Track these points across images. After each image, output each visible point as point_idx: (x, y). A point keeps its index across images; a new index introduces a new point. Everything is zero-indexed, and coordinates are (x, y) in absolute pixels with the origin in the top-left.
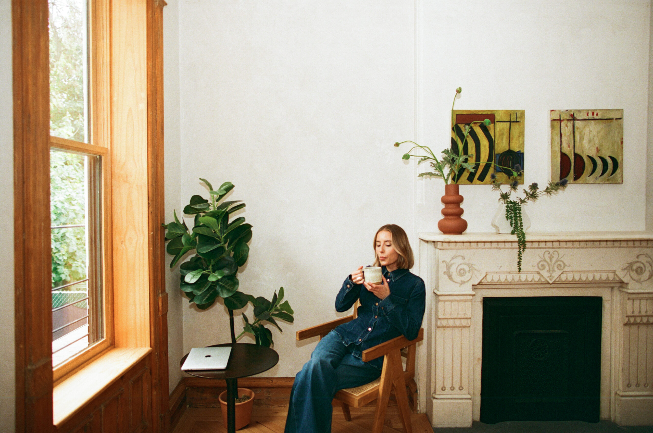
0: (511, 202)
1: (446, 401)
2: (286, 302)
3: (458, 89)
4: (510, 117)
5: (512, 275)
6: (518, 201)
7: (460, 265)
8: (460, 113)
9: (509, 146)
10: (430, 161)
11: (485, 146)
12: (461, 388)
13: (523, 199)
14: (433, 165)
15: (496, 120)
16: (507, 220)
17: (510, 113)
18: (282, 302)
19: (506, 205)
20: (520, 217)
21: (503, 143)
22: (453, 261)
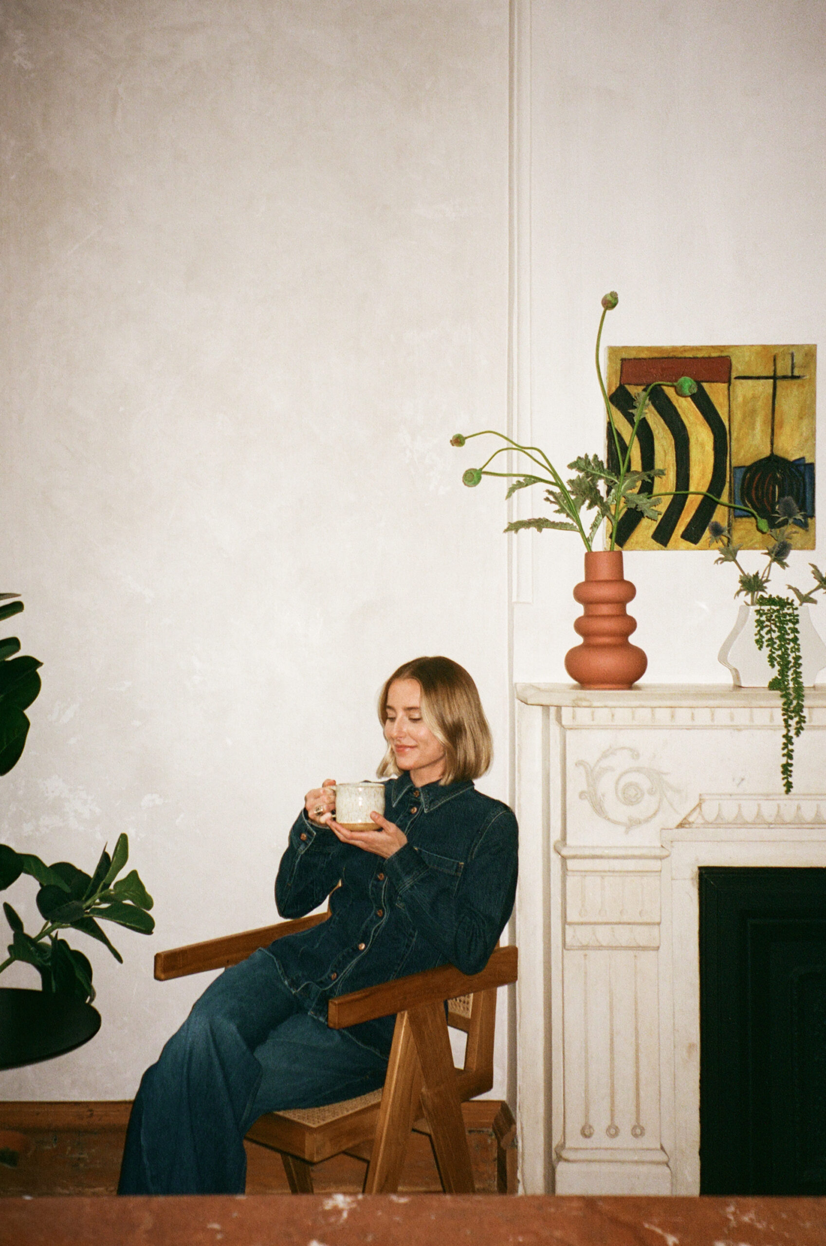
0: (771, 601)
1: (595, 1167)
2: (134, 874)
3: (609, 298)
4: (775, 365)
5: (775, 803)
6: (792, 596)
7: (626, 773)
8: (633, 355)
9: (772, 444)
10: (541, 487)
11: (702, 445)
12: (638, 1131)
13: (804, 592)
14: (552, 498)
15: (734, 374)
16: (760, 648)
17: (771, 354)
18: (122, 875)
19: (758, 607)
20: (795, 640)
21: (754, 436)
22: (605, 763)
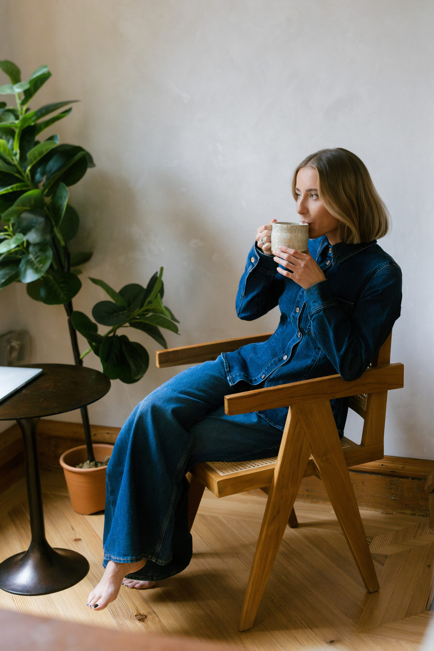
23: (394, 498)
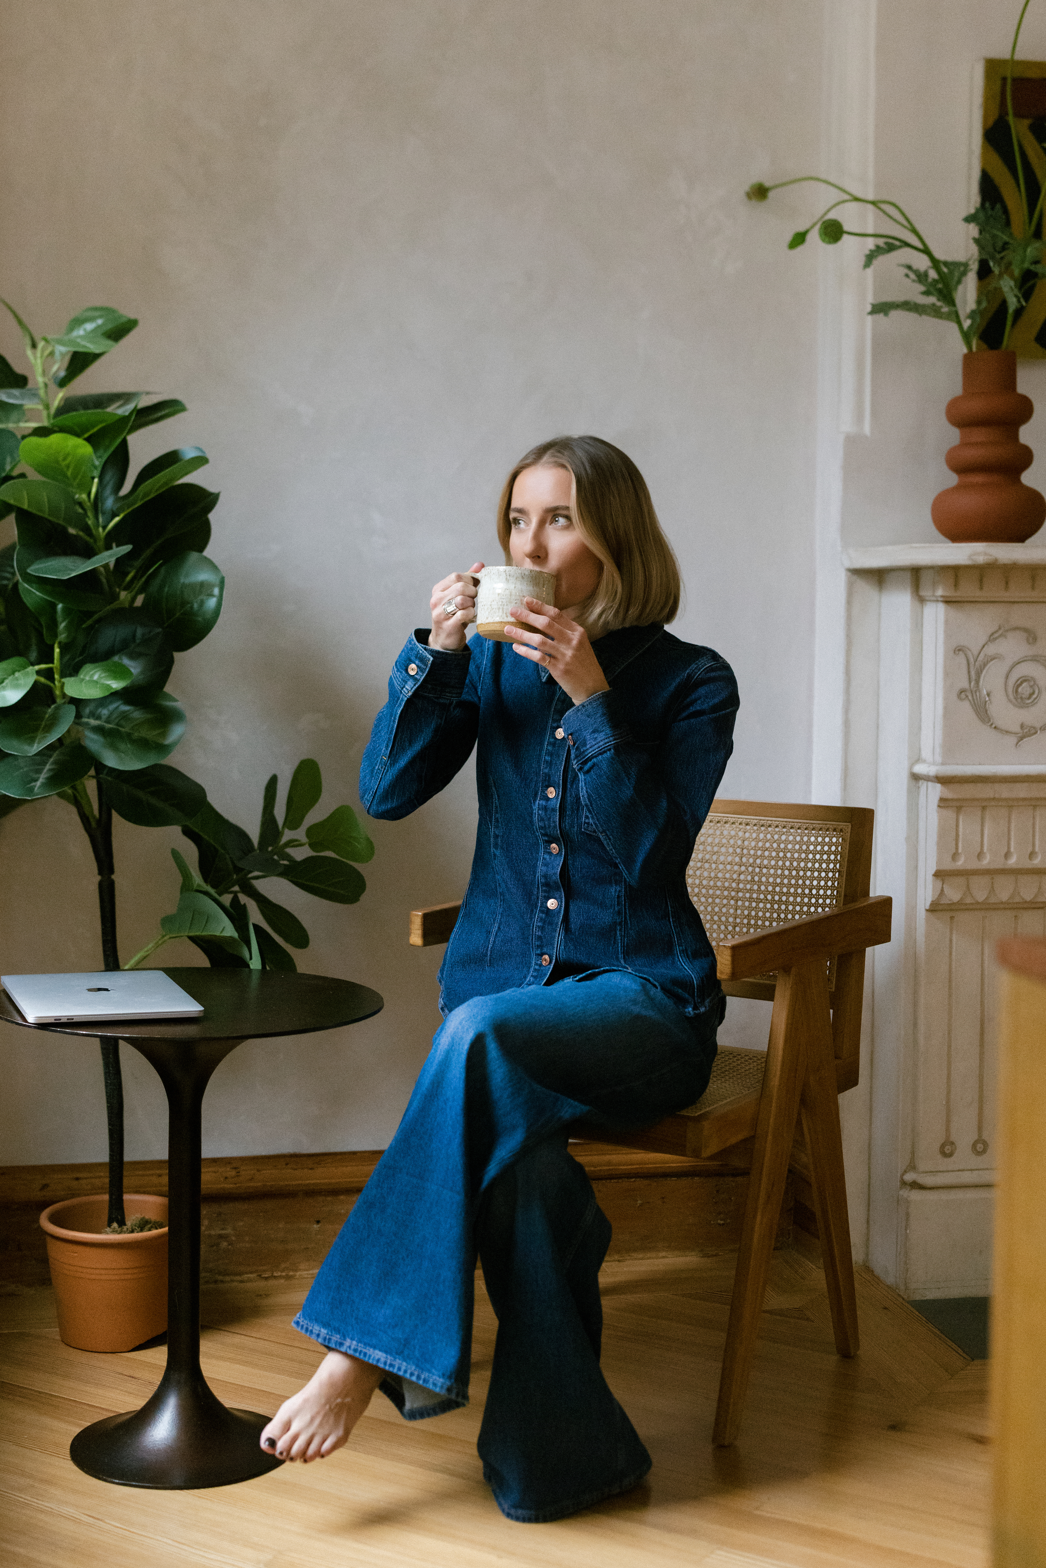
1: (959, 1195)
7: (1020, 662)
8: (1017, 72)
10: (905, 254)
14: (913, 276)
22: (991, 650)
23: (721, 1220)
